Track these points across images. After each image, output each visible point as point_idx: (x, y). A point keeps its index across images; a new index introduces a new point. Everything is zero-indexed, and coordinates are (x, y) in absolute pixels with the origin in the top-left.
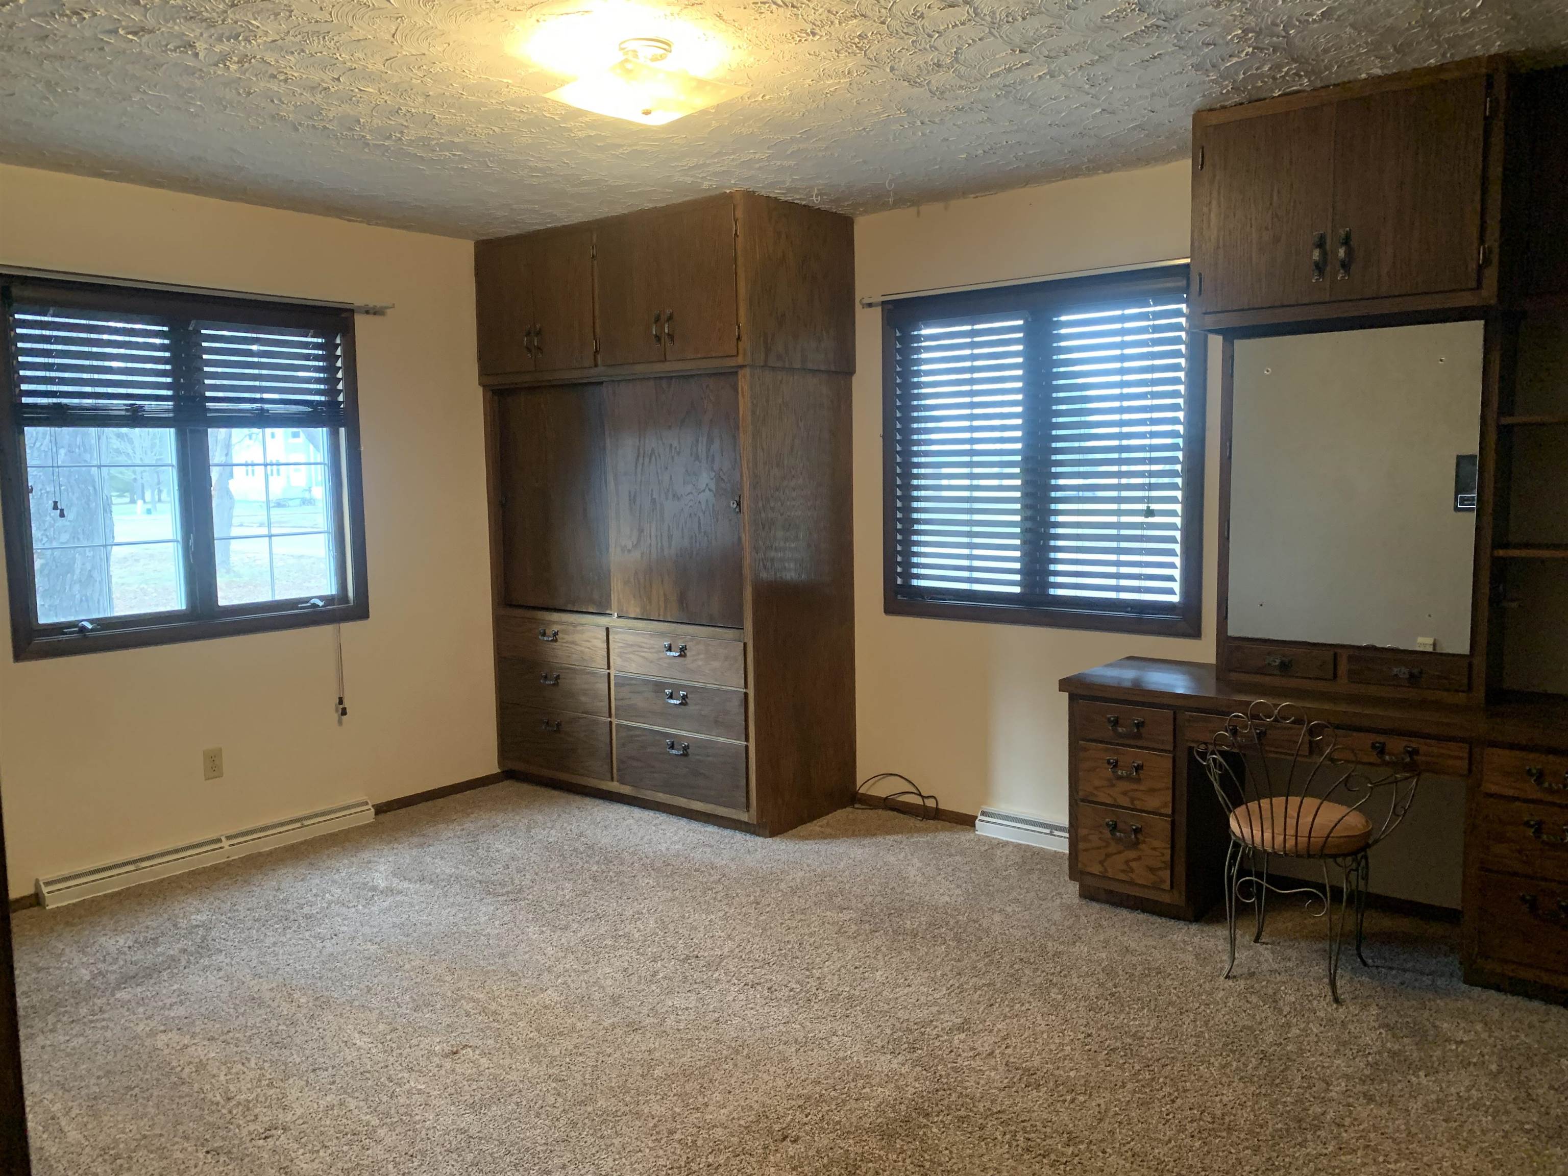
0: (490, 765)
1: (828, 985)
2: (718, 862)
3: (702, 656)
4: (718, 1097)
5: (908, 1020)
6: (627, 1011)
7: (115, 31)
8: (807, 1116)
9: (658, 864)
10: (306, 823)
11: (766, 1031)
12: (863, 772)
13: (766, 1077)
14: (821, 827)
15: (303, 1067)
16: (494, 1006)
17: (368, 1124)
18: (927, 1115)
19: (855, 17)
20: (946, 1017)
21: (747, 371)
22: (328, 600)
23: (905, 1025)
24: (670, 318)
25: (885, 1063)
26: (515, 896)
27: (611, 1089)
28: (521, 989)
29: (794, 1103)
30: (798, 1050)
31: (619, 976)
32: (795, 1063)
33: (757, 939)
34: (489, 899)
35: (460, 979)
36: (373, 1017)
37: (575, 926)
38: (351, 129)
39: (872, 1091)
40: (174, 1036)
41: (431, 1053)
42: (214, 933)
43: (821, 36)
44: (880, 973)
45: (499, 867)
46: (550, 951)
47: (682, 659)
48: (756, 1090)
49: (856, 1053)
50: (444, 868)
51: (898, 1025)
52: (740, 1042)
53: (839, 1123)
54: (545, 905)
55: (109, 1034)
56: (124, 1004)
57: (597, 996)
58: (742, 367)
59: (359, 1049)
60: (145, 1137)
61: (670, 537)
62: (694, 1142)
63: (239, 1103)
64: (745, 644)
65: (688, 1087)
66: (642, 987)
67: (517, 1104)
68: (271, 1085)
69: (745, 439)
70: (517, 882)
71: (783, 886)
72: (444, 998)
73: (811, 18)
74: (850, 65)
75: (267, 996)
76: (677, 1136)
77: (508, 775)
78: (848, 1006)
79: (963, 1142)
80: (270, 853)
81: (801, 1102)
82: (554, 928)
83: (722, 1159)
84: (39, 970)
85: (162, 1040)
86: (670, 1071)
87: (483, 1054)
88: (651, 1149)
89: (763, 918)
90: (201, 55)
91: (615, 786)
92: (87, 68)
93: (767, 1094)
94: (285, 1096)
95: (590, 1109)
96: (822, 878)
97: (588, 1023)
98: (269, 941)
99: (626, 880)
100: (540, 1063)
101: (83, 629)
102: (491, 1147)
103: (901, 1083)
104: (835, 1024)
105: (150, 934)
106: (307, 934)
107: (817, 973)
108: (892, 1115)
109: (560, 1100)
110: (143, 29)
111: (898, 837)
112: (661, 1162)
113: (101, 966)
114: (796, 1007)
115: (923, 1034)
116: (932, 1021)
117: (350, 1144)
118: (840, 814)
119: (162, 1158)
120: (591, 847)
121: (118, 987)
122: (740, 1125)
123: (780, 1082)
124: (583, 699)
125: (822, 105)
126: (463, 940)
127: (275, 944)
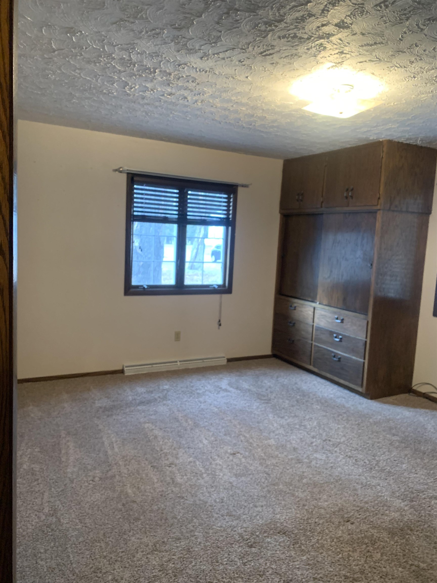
0: (268, 351)
1: (381, 464)
2: (347, 405)
3: (350, 324)
4: (325, 497)
5: (412, 488)
6: (298, 455)
7: (163, 95)
8: (359, 515)
9: (323, 401)
10: (205, 361)
11: (351, 477)
12: (415, 381)
13: (346, 494)
14: (393, 399)
15: (186, 446)
16: (251, 441)
17: (201, 471)
18: (411, 530)
19: (433, 69)
20: (430, 491)
21: (381, 212)
22: (219, 286)
23: (411, 489)
24: (352, 190)
25: (398, 503)
26: (268, 401)
27: (286, 482)
28: (262, 437)
29: (355, 508)
30: (361, 488)
31: (298, 441)
32: (359, 492)
33: (355, 439)
34: (258, 401)
35: (242, 428)
36: (211, 434)
37: (286, 418)
38: (238, 123)
39: (390, 513)
40: (150, 425)
41: (226, 452)
42: (169, 393)
43: (418, 78)
44: (404, 465)
45: (264, 390)
46: (275, 425)
47: (341, 324)
48: (341, 499)
49: (386, 495)
50: (245, 385)
51: (407, 489)
52: (339, 478)
53: (372, 522)
54: (277, 407)
55: (133, 420)
56: (139, 411)
57: (288, 446)
58: (379, 210)
59: (204, 444)
60: (135, 456)
61: (342, 276)
62: (312, 512)
63: (164, 453)
64: (368, 322)
65: (315, 490)
66: (306, 447)
67: (251, 479)
68: (174, 449)
69: (376, 239)
70: (269, 396)
71: (371, 420)
72: (235, 433)
73: (413, 71)
74: (432, 89)
75: (180, 418)
76: (306, 507)
77: (274, 356)
78: (387, 475)
79: (425, 546)
80: (192, 369)
81: (358, 509)
82: (279, 417)
83: (321, 522)
84: (119, 394)
85: (147, 425)
86: (309, 482)
87: (243, 457)
88: (295, 509)
89: (360, 431)
90: (189, 101)
91: (311, 368)
92: (156, 107)
93: (345, 501)
94: (178, 454)
95: (276, 488)
96: (388, 420)
97: (283, 456)
98: (185, 399)
99: (309, 405)
100: (262, 465)
101: (144, 288)
102: (238, 491)
103: (403, 513)
104: (380, 481)
105: (151, 389)
106: (197, 400)
107: (377, 458)
108: (396, 526)
109: (266, 481)
110: (171, 94)
111: (427, 411)
112: (298, 515)
113: (136, 397)
114: (365, 470)
115: (418, 495)
116: (423, 491)
117: (194, 476)
118: (403, 396)
119: (139, 464)
120: (299, 389)
121: (139, 404)
122: (331, 511)
123: (351, 498)
124: (303, 333)
125: (420, 105)
126: (246, 414)
127: (186, 401)
